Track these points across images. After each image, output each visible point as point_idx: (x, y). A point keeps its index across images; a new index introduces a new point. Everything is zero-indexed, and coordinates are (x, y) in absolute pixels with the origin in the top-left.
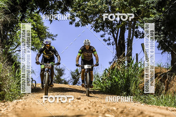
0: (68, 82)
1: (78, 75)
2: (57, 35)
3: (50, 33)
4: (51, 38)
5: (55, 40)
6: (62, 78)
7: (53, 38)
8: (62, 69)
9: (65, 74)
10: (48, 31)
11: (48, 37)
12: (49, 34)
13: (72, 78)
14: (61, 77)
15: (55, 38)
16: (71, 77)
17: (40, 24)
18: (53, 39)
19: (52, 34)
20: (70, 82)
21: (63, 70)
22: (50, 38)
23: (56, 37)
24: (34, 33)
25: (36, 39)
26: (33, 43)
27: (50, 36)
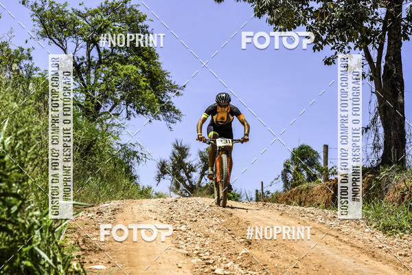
2: (184, 86)
3: (172, 83)
4: (175, 91)
5: (182, 95)
10: (170, 80)
11: (170, 90)
15: (181, 91)
17: (154, 65)
18: (178, 94)
19: (176, 84)
22: (172, 91)
23: (182, 89)
24: (144, 81)
25: (148, 91)
26: (143, 99)
27: (173, 88)
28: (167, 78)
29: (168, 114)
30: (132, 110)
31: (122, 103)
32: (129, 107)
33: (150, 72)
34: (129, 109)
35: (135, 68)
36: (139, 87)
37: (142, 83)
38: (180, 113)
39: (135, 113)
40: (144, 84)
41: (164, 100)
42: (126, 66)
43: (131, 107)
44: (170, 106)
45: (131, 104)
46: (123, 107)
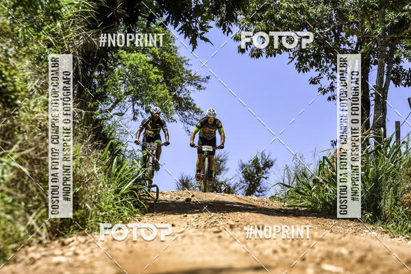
0: (234, 188)
1: (257, 173)
2: (208, 78)
3: (192, 73)
4: (195, 84)
5: (204, 88)
6: (221, 178)
7: (199, 84)
8: (220, 158)
9: (227, 170)
10: (189, 69)
11: (188, 82)
12: (190, 75)
13: (243, 179)
14: (218, 176)
15: (203, 84)
16: (241, 176)
17: (169, 51)
19: (196, 75)
20: (238, 188)
21: (221, 161)
22: (192, 84)
23: (205, 81)
24: (155, 73)
25: (160, 86)
26: (154, 96)
27: (193, 80)
28: (185, 66)
29: (186, 113)
30: (139, 108)
31: (128, 99)
32: (136, 104)
33: (163, 61)
34: (136, 107)
35: (143, 56)
36: (149, 81)
37: (153, 77)
38: (202, 112)
39: (144, 112)
40: (155, 76)
41: (181, 95)
42: (133, 55)
43: (138, 104)
44: (189, 104)
45: (139, 102)
46: (129, 105)
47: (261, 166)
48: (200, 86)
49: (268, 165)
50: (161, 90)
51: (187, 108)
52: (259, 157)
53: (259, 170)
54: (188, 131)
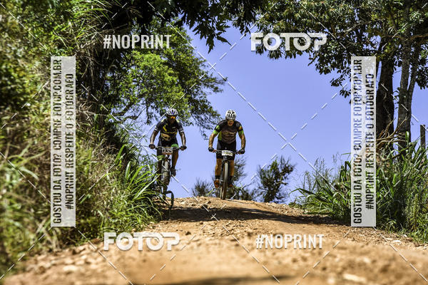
0: (253, 194)
1: (276, 179)
2: (225, 80)
3: (209, 75)
4: (212, 86)
5: (221, 91)
6: (239, 184)
7: (215, 86)
8: (238, 164)
9: (245, 175)
10: (205, 70)
11: (205, 85)
12: (206, 76)
13: (261, 185)
14: (235, 182)
15: (220, 87)
16: (259, 181)
17: (184, 51)
18: (216, 90)
19: (213, 77)
20: (256, 195)
21: (239, 166)
22: (208, 86)
23: (222, 84)
24: (170, 75)
25: (175, 89)
26: (168, 99)
27: (209, 81)
28: (201, 68)
29: (203, 117)
30: (154, 111)
31: (141, 102)
32: (150, 108)
33: (179, 62)
34: (150, 110)
35: (158, 57)
36: (164, 83)
37: (168, 78)
38: (219, 115)
39: (158, 115)
40: (170, 78)
41: (197, 98)
42: (147, 56)
43: (153, 107)
44: (206, 106)
45: (153, 104)
46: (143, 108)
47: (281, 171)
48: (217, 88)
49: (288, 170)
50: (176, 92)
51: (203, 111)
52: (278, 162)
53: (278, 175)
54: (205, 135)
